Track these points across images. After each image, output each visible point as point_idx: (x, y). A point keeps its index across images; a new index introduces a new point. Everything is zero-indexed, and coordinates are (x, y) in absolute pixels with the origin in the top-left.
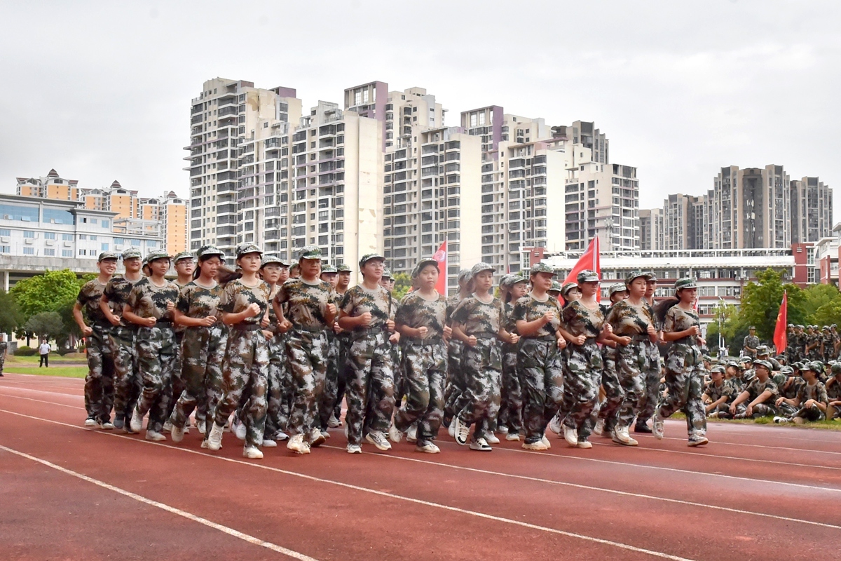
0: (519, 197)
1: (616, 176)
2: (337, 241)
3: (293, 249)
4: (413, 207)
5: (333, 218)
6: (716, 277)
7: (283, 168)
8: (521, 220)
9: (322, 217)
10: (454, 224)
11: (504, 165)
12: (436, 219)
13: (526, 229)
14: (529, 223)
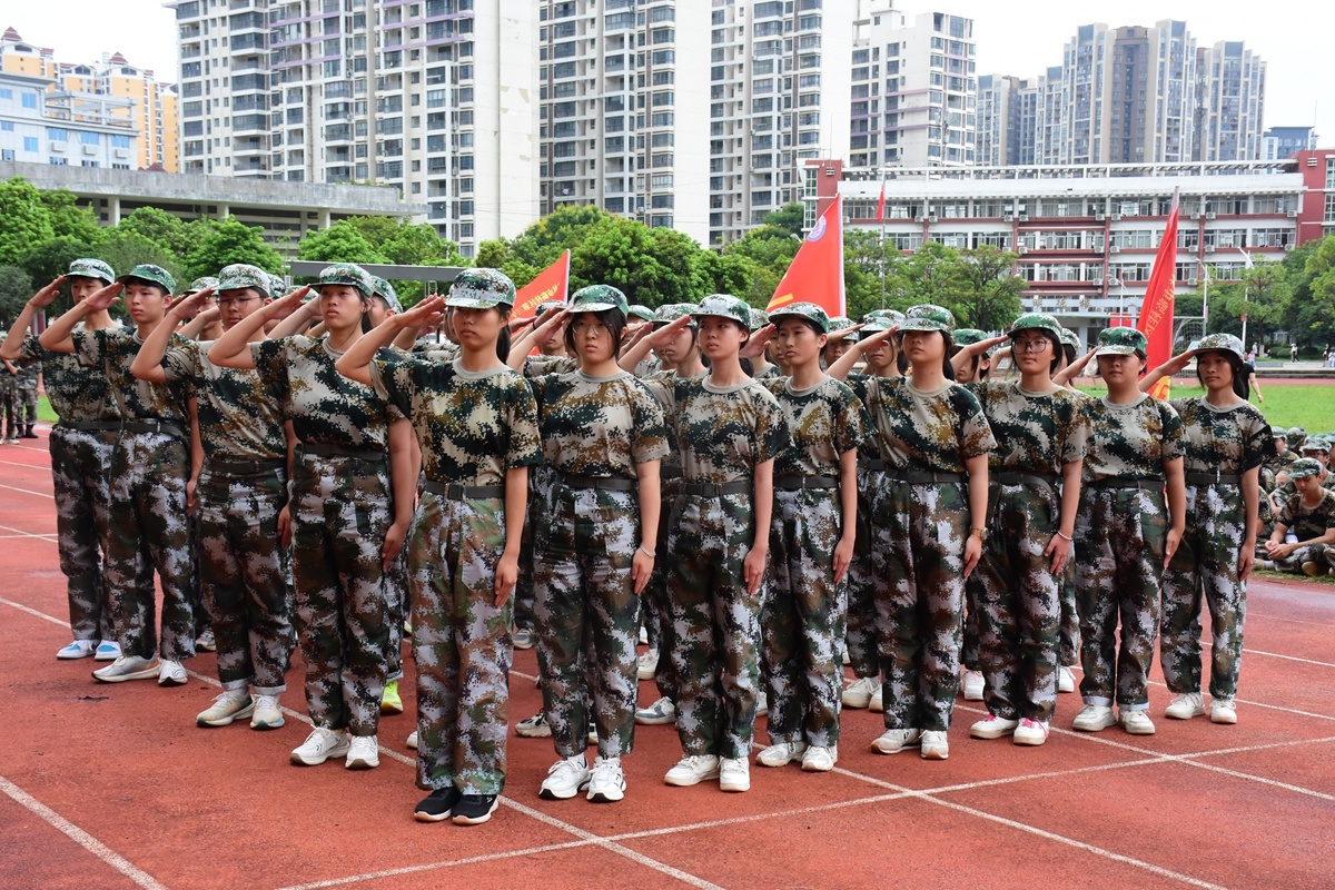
0: (771, 71)
1: (938, 34)
2: (463, 145)
3: (379, 158)
4: (588, 86)
5: (455, 103)
6: (1155, 213)
7: (357, 9)
8: (774, 113)
9: (433, 101)
10: (665, 118)
11: (745, 12)
12: (631, 108)
13: (784, 129)
14: (787, 119)
